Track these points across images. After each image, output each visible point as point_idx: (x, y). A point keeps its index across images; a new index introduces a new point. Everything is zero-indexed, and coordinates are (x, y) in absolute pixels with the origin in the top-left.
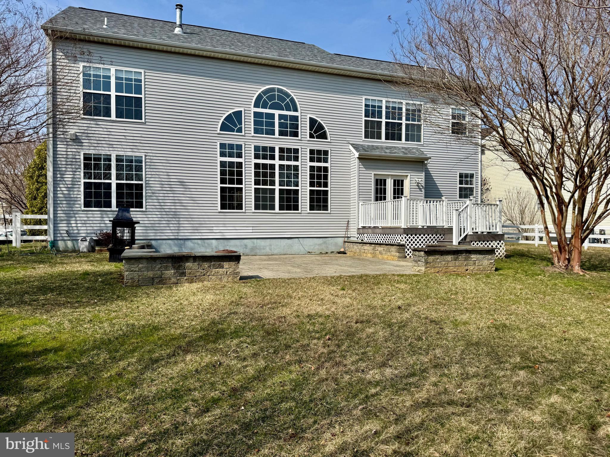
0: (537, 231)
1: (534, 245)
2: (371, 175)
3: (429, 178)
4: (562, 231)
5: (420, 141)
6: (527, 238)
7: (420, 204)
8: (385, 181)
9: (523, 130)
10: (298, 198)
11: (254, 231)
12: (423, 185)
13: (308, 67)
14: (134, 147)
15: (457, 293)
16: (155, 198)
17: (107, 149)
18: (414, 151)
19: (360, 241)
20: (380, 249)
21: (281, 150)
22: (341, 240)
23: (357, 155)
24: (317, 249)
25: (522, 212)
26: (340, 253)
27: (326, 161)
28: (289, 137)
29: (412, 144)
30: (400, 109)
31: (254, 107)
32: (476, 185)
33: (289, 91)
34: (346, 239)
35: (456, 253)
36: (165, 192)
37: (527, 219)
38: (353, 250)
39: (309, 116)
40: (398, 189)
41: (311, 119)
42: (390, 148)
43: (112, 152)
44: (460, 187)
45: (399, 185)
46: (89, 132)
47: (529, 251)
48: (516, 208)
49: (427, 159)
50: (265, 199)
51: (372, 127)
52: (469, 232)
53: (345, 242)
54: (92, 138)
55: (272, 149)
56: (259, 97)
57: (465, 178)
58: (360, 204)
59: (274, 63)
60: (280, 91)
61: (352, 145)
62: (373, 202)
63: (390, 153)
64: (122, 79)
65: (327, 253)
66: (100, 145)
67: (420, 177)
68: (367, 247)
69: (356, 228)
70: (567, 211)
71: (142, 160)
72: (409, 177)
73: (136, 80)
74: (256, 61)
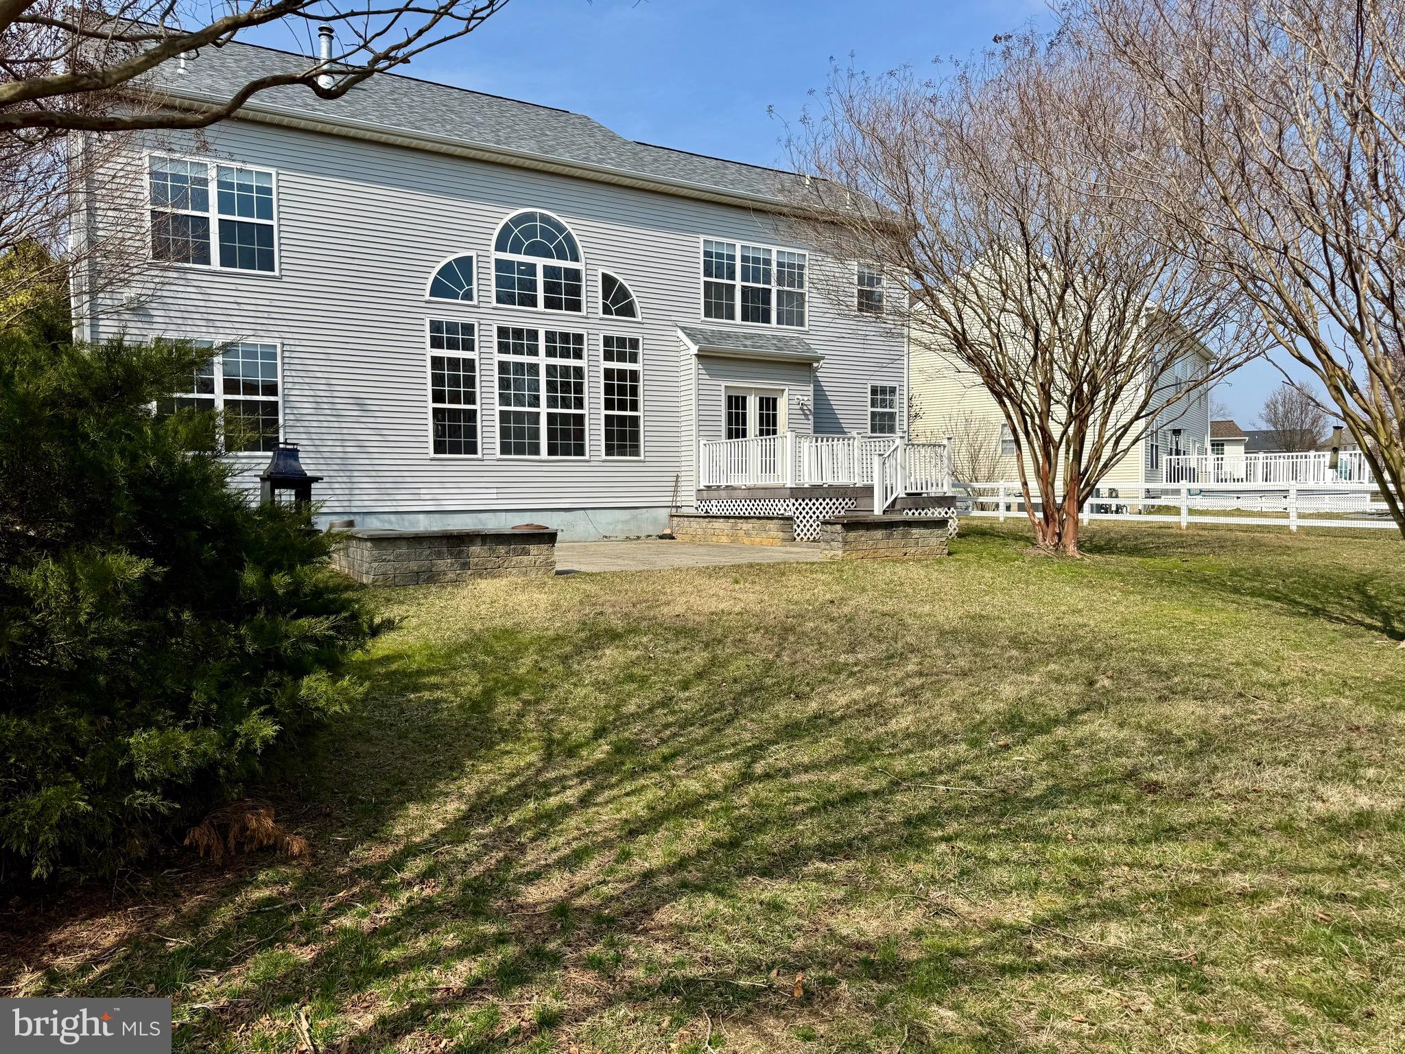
0: (1002, 493)
1: (998, 518)
2: (721, 388)
3: (819, 394)
4: (1050, 488)
5: (802, 325)
6: (983, 507)
7: (805, 444)
8: (744, 399)
9: (990, 320)
10: (582, 431)
11: (500, 496)
12: (811, 407)
13: (599, 175)
14: (259, 327)
15: (902, 584)
16: (302, 430)
17: (204, 329)
18: (794, 343)
19: (703, 514)
20: (745, 526)
21: (550, 336)
22: (665, 513)
23: (694, 349)
24: (620, 531)
25: (974, 458)
26: (662, 537)
27: (634, 359)
28: (564, 312)
29: (789, 331)
30: (767, 262)
31: (497, 249)
32: (900, 408)
33: (562, 221)
34: (674, 510)
35: (888, 526)
36: (322, 418)
37: (983, 472)
38: (690, 531)
39: (601, 270)
40: (768, 415)
41: (605, 276)
42: (752, 336)
43: (214, 336)
44: (872, 413)
45: (768, 405)
46: (165, 294)
47: (992, 528)
48: (963, 450)
49: (818, 360)
50: (520, 433)
51: (719, 296)
52: (900, 492)
53: (672, 516)
54: (172, 307)
55: (533, 335)
56: (506, 230)
57: (881, 394)
58: (702, 443)
59: (534, 164)
60: (545, 219)
61: (683, 329)
62: (724, 439)
63: (753, 346)
64: (231, 186)
65: (638, 538)
66: (190, 322)
67: (806, 394)
68: (719, 524)
69: (694, 489)
70: (1057, 455)
71: (275, 354)
72: (786, 393)
73: (260, 190)
74: (500, 159)
